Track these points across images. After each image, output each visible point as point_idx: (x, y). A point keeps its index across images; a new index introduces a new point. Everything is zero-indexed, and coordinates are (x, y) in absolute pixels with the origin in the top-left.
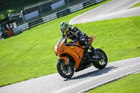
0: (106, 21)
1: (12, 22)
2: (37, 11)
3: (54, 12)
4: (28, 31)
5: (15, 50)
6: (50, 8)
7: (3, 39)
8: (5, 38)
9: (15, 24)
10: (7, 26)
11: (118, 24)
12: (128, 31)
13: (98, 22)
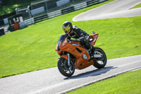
0: (107, 20)
1: (19, 16)
2: (43, 7)
3: (59, 8)
4: (33, 25)
5: (20, 42)
6: (55, 5)
7: (9, 32)
8: (11, 31)
9: (21, 18)
10: (14, 19)
11: (118, 23)
12: (128, 30)
13: (100, 20)
